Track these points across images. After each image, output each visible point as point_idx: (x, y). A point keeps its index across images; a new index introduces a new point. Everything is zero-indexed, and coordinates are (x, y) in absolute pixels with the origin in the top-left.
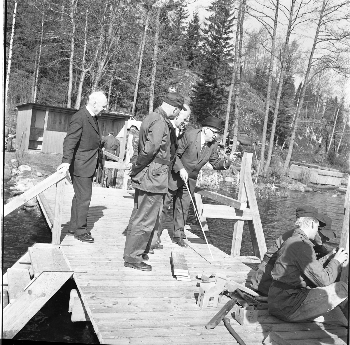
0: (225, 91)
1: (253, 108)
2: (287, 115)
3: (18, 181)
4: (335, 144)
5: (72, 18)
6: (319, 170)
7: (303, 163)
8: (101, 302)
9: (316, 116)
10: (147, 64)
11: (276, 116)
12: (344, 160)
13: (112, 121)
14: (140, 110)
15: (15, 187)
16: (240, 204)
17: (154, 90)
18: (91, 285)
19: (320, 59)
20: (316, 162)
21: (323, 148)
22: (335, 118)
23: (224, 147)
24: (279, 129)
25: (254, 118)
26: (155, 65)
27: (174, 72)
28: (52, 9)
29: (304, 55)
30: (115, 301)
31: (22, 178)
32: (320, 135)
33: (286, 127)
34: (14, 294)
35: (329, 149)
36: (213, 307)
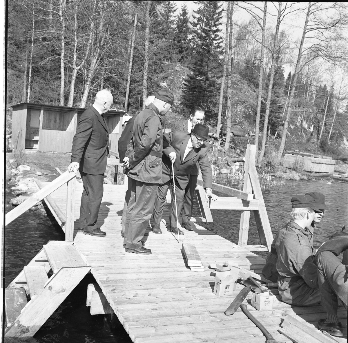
0: (217, 84)
1: (245, 99)
2: (278, 105)
3: (19, 181)
4: (327, 131)
5: (61, 16)
6: (313, 158)
7: (296, 151)
8: (122, 295)
9: (306, 105)
10: (139, 59)
11: (268, 107)
12: (335, 147)
13: (107, 117)
14: (132, 105)
15: (17, 187)
16: (247, 195)
17: (147, 86)
18: (110, 279)
19: (310, 48)
20: (309, 150)
21: (314, 136)
22: (325, 106)
23: (218, 139)
24: (271, 119)
25: (245, 109)
26: (146, 60)
27: (165, 66)
28: (41, 8)
29: (294, 45)
30: (135, 293)
31: (22, 178)
32: (311, 124)
33: (278, 116)
34: (35, 291)
35: (320, 137)
36: (229, 295)
